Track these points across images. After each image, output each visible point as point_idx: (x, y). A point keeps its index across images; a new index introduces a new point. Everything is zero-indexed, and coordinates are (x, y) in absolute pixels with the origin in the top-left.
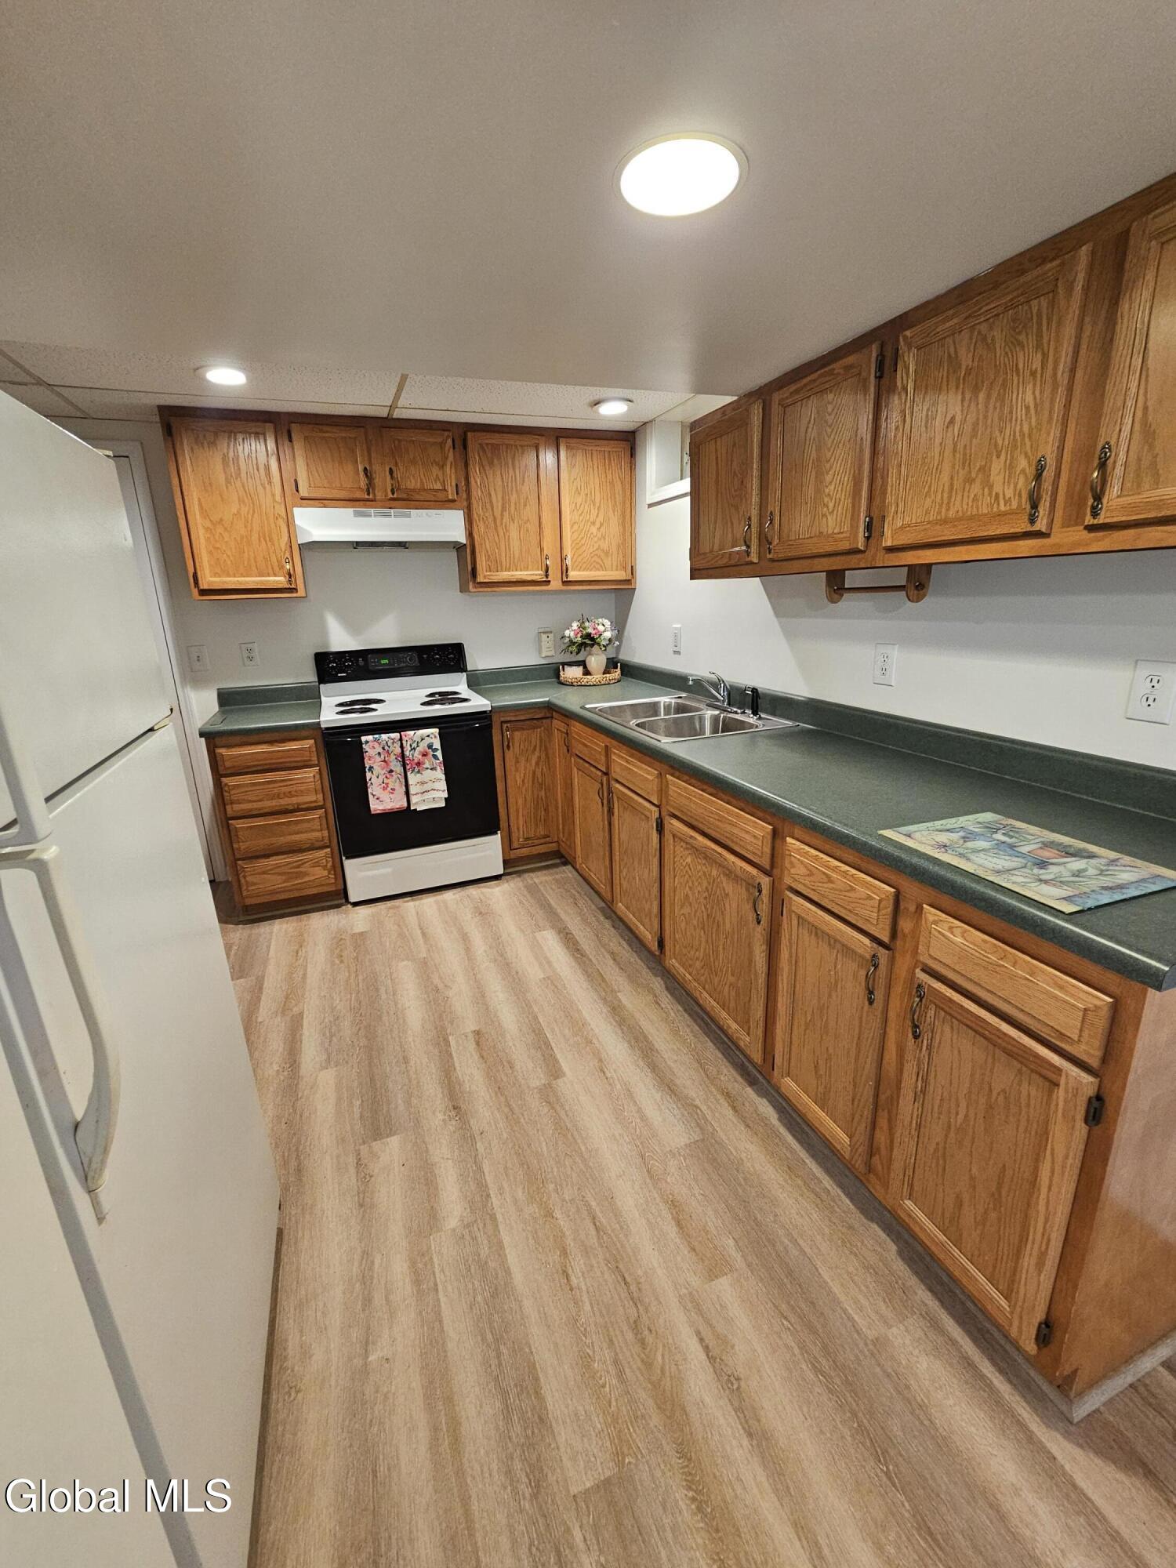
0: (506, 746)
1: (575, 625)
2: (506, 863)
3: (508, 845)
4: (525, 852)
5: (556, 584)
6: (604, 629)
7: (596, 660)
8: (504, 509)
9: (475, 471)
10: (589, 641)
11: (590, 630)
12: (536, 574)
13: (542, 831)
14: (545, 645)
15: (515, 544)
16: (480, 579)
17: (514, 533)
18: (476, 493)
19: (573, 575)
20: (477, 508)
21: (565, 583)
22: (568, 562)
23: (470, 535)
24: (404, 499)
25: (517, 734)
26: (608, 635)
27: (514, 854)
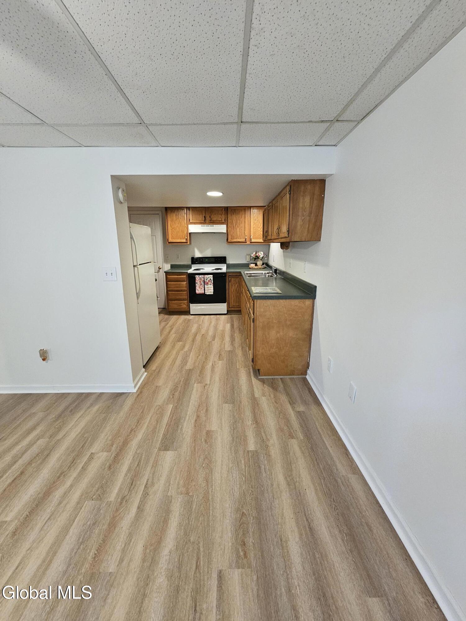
0: (230, 281)
1: (254, 253)
2: (228, 311)
3: (228, 306)
4: (233, 309)
5: (248, 243)
6: (261, 254)
7: (259, 263)
8: (236, 224)
9: (230, 215)
10: (257, 258)
11: (257, 255)
12: (243, 240)
13: (237, 304)
14: (247, 258)
15: (238, 233)
16: (229, 241)
17: (238, 230)
18: (229, 221)
19: (253, 241)
20: (229, 225)
21: (250, 242)
22: (252, 237)
23: (227, 231)
24: (212, 222)
25: (233, 279)
26: (261, 256)
27: (230, 309)
